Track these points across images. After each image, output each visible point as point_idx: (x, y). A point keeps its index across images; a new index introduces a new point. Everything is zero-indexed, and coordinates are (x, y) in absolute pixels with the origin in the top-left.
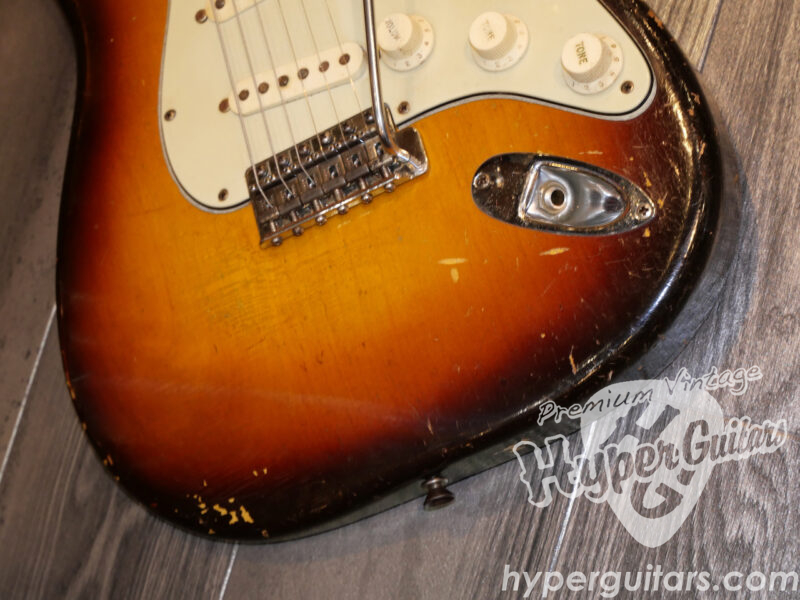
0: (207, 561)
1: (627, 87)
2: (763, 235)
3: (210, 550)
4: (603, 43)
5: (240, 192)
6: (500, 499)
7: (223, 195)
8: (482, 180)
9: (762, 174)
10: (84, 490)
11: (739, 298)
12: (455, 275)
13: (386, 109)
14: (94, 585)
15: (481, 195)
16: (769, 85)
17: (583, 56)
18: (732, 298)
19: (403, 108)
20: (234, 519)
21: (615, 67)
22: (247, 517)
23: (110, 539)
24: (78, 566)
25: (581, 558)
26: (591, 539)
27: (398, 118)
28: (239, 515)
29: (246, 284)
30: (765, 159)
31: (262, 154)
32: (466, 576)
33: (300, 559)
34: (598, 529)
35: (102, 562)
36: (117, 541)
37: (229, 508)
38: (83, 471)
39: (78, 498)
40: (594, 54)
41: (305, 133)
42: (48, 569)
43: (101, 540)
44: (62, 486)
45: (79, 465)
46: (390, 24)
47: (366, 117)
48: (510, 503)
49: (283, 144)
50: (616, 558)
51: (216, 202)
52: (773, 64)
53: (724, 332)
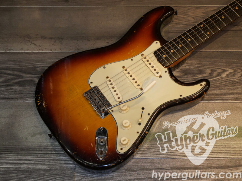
0: (32, 97)
1: (122, 149)
2: (106, 177)
3: (33, 97)
4: (127, 143)
5: (92, 86)
6: (54, 146)
7: (91, 83)
8: (102, 129)
9: (117, 174)
10: (39, 69)
11: (94, 176)
12: (85, 129)
13: (111, 108)
14: (23, 77)
15: (99, 129)
16: (132, 171)
17: (124, 141)
18: (95, 175)
19: (112, 111)
20: (38, 102)
21: (124, 146)
22: (39, 104)
23: (31, 77)
24: (25, 73)
25: (47, 162)
26: (50, 163)
27: (110, 111)
28: (39, 102)
29: (77, 92)
30: (119, 174)
31: (100, 88)
32: (40, 144)
33: (36, 114)
34: (52, 163)
35: (27, 77)
36: (31, 79)
37: (40, 100)
38: (42, 68)
39: (37, 68)
40: (125, 143)
41: (105, 95)
42: (23, 67)
43: (31, 76)
44: (38, 65)
45: (43, 67)
46: (125, 105)
47: (109, 105)
48: (53, 147)
49: (102, 91)
50: (48, 168)
51: (90, 82)
52: (136, 171)
53: (89, 175)
